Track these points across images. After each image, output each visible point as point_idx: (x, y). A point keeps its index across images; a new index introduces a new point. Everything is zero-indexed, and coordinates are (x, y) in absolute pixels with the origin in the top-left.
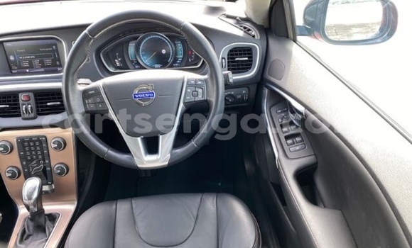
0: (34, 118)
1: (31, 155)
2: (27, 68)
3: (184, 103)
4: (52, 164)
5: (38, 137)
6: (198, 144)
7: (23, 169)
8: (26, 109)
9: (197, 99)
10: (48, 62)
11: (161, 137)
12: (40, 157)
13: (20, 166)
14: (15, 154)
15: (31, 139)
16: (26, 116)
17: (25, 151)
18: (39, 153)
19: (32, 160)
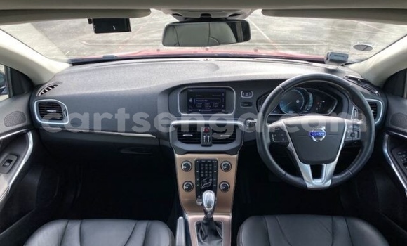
0: (210, 146)
1: (204, 174)
2: (200, 108)
3: (345, 141)
4: (219, 182)
5: (212, 160)
6: (353, 172)
7: (196, 184)
8: (206, 139)
9: (354, 139)
10: (216, 105)
11: (325, 165)
12: (210, 176)
13: (194, 182)
14: (192, 172)
15: (206, 161)
16: (205, 144)
17: (200, 171)
18: (210, 172)
19: (205, 177)
